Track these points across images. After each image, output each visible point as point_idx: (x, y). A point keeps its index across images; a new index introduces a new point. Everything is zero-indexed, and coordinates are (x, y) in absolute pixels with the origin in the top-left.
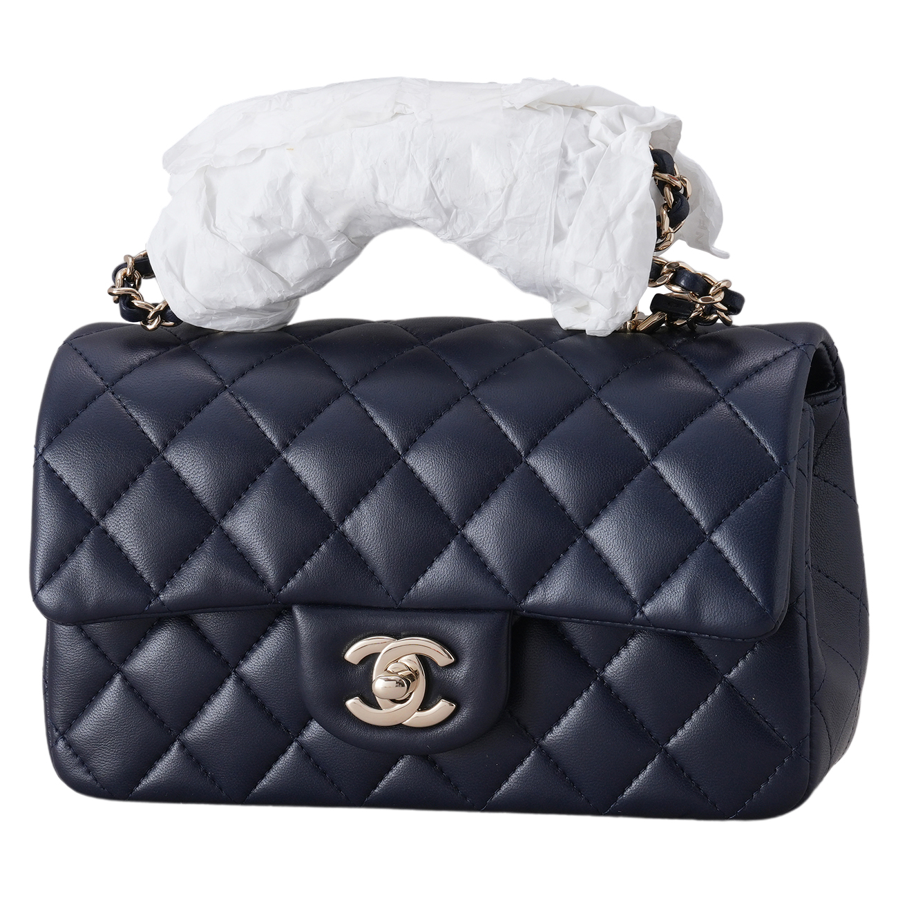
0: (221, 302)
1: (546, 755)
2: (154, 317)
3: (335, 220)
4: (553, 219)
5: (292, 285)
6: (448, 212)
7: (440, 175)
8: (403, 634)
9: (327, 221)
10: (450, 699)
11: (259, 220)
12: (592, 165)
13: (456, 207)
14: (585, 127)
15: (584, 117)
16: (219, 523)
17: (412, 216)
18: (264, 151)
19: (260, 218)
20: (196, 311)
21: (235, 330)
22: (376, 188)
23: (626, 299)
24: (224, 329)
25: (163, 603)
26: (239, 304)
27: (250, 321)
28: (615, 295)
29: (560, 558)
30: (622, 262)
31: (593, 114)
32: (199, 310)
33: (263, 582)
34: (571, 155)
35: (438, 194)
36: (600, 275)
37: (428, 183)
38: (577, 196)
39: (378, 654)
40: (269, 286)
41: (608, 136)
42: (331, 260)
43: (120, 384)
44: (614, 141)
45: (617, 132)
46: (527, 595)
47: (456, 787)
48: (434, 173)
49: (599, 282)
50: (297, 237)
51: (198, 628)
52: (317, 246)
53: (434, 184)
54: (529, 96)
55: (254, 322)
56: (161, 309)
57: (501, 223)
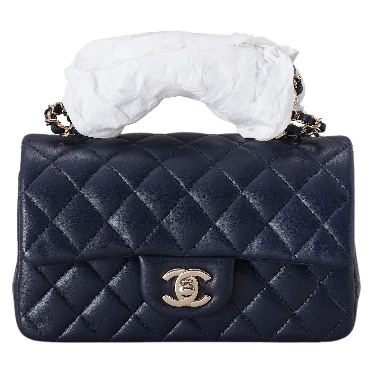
0: (100, 126)
1: (244, 317)
2: (67, 132)
3: (155, 91)
4: (254, 92)
5: (131, 118)
6: (207, 89)
7: (206, 73)
8: (188, 267)
9: (151, 91)
10: (208, 295)
11: (122, 91)
12: (269, 70)
13: (211, 87)
14: (262, 54)
15: (260, 49)
16: (107, 221)
17: (192, 90)
18: (123, 61)
19: (122, 90)
20: (88, 130)
21: (101, 138)
22: (176, 78)
23: (282, 126)
24: (97, 137)
25: (82, 256)
26: (108, 126)
27: (108, 134)
28: (278, 124)
29: (258, 234)
30: (282, 111)
31: (263, 48)
32: (89, 129)
33: (128, 246)
34: (260, 65)
35: (204, 81)
36: (272, 116)
37: (201, 76)
38: (264, 83)
39: (178, 276)
40: (122, 119)
41: (273, 58)
42: (148, 108)
43: (56, 161)
44: (277, 60)
45: (277, 57)
46: (244, 250)
47: (204, 332)
48: (203, 72)
49: (272, 119)
50: (136, 98)
51: (91, 266)
52: (144, 102)
53: (203, 77)
54: (240, 41)
55: (110, 134)
56: (71, 129)
57: (230, 94)
